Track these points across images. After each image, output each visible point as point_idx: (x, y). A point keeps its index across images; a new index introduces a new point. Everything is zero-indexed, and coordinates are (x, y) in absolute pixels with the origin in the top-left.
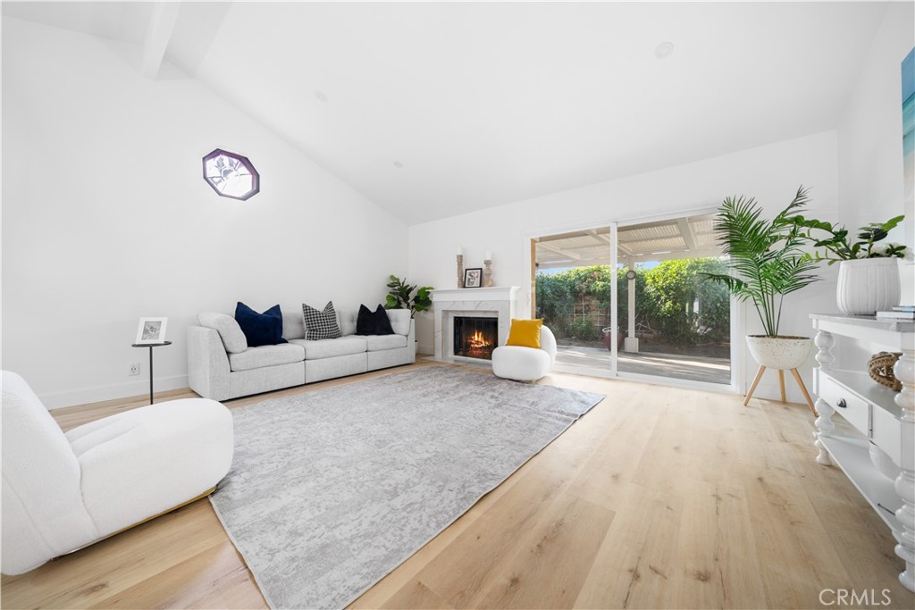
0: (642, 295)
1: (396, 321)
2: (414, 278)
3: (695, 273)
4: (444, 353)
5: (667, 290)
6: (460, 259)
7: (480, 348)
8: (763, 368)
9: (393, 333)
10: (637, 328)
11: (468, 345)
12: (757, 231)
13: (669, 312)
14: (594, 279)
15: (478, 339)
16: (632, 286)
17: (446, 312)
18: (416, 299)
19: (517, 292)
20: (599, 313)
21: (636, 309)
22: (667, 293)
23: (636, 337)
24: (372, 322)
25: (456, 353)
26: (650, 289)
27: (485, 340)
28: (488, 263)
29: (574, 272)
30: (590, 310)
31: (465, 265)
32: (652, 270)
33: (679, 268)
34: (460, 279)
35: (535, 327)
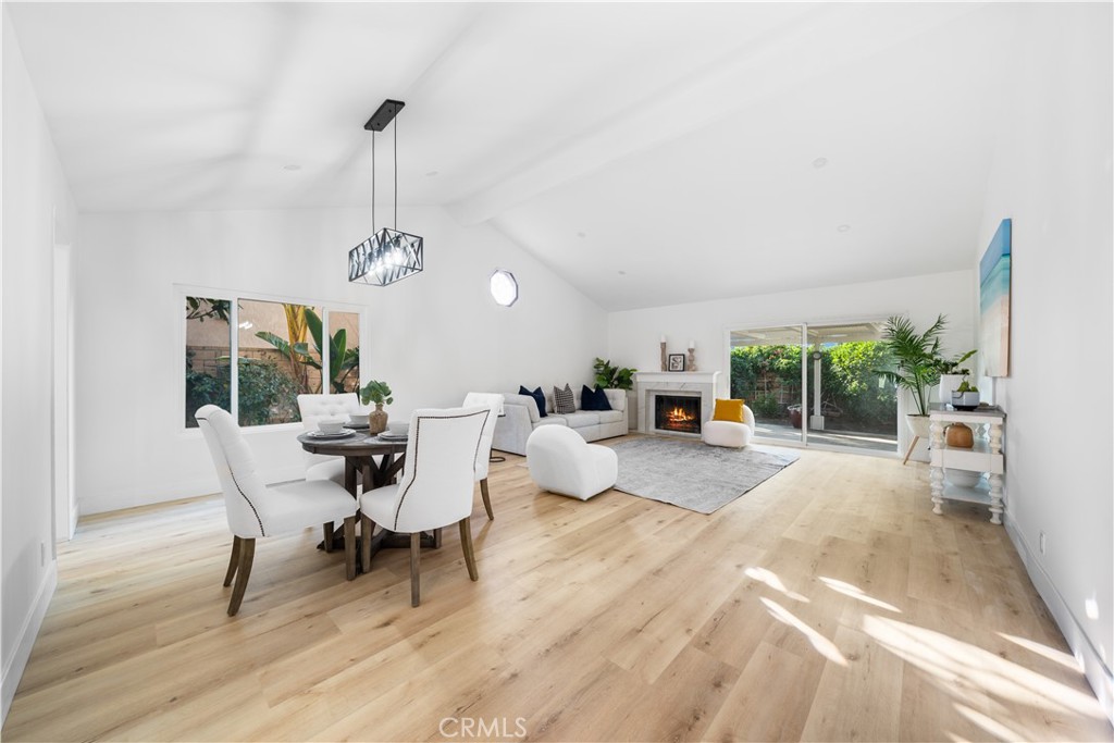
0: (829, 374)
1: (614, 399)
2: (619, 361)
3: (881, 354)
4: (647, 427)
5: (853, 370)
6: (664, 346)
7: (681, 422)
8: (917, 438)
9: (611, 409)
10: (822, 406)
11: (668, 420)
12: (912, 341)
13: (855, 391)
14: (777, 355)
15: (678, 414)
16: (818, 365)
17: (648, 391)
18: (618, 379)
19: (718, 375)
20: (782, 391)
21: (822, 388)
22: (853, 373)
23: (822, 415)
24: (593, 400)
25: (657, 426)
26: (836, 368)
27: (686, 415)
28: (691, 351)
29: (755, 348)
30: (772, 387)
31: (668, 352)
32: (839, 350)
33: (866, 348)
34: (664, 363)
35: (738, 407)
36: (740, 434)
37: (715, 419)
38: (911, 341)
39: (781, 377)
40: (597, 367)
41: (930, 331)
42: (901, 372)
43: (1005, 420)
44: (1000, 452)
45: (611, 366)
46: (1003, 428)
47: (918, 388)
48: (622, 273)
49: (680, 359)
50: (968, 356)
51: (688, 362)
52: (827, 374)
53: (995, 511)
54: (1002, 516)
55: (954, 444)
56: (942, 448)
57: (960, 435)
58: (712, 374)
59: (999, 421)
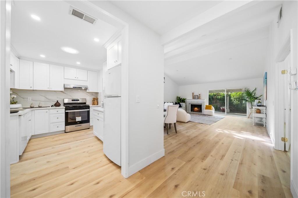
1: (182, 105)
2: (182, 97)
3: (243, 95)
4: (189, 111)
5: (236, 99)
6: (193, 93)
8: (251, 113)
9: (182, 107)
10: (229, 107)
11: (194, 110)
13: (237, 104)
14: (218, 95)
15: (196, 109)
16: (228, 97)
17: (189, 103)
18: (182, 101)
19: (206, 100)
20: (219, 104)
21: (229, 103)
22: (237, 99)
23: (229, 109)
25: (191, 111)
26: (232, 98)
27: (198, 109)
28: (199, 95)
29: (212, 94)
30: (216, 103)
31: (194, 95)
32: (233, 94)
33: (240, 94)
34: (193, 97)
35: (211, 106)
36: (212, 112)
37: (206, 109)
38: (250, 93)
39: (219, 100)
40: (177, 98)
41: (254, 91)
42: (247, 99)
43: (266, 108)
44: (266, 114)
45: (181, 98)
46: (266, 109)
47: (251, 103)
48: (184, 78)
49: (197, 96)
50: (261, 96)
51: (199, 97)
52: (230, 100)
53: (264, 124)
54: (266, 125)
55: (257, 113)
56: (254, 113)
57: (258, 111)
58: (204, 100)
59: (265, 108)
